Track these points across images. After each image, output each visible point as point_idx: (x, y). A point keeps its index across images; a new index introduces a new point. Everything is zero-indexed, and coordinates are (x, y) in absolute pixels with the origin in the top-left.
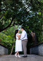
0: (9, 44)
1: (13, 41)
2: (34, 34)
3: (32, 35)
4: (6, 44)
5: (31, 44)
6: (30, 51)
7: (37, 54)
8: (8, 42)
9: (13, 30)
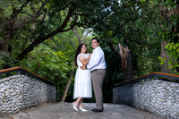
0: (60, 74)
1: (70, 65)
2: (127, 50)
3: (121, 52)
4: (52, 74)
5: (118, 76)
6: (112, 93)
7: (129, 103)
8: (57, 67)
9: (72, 37)
